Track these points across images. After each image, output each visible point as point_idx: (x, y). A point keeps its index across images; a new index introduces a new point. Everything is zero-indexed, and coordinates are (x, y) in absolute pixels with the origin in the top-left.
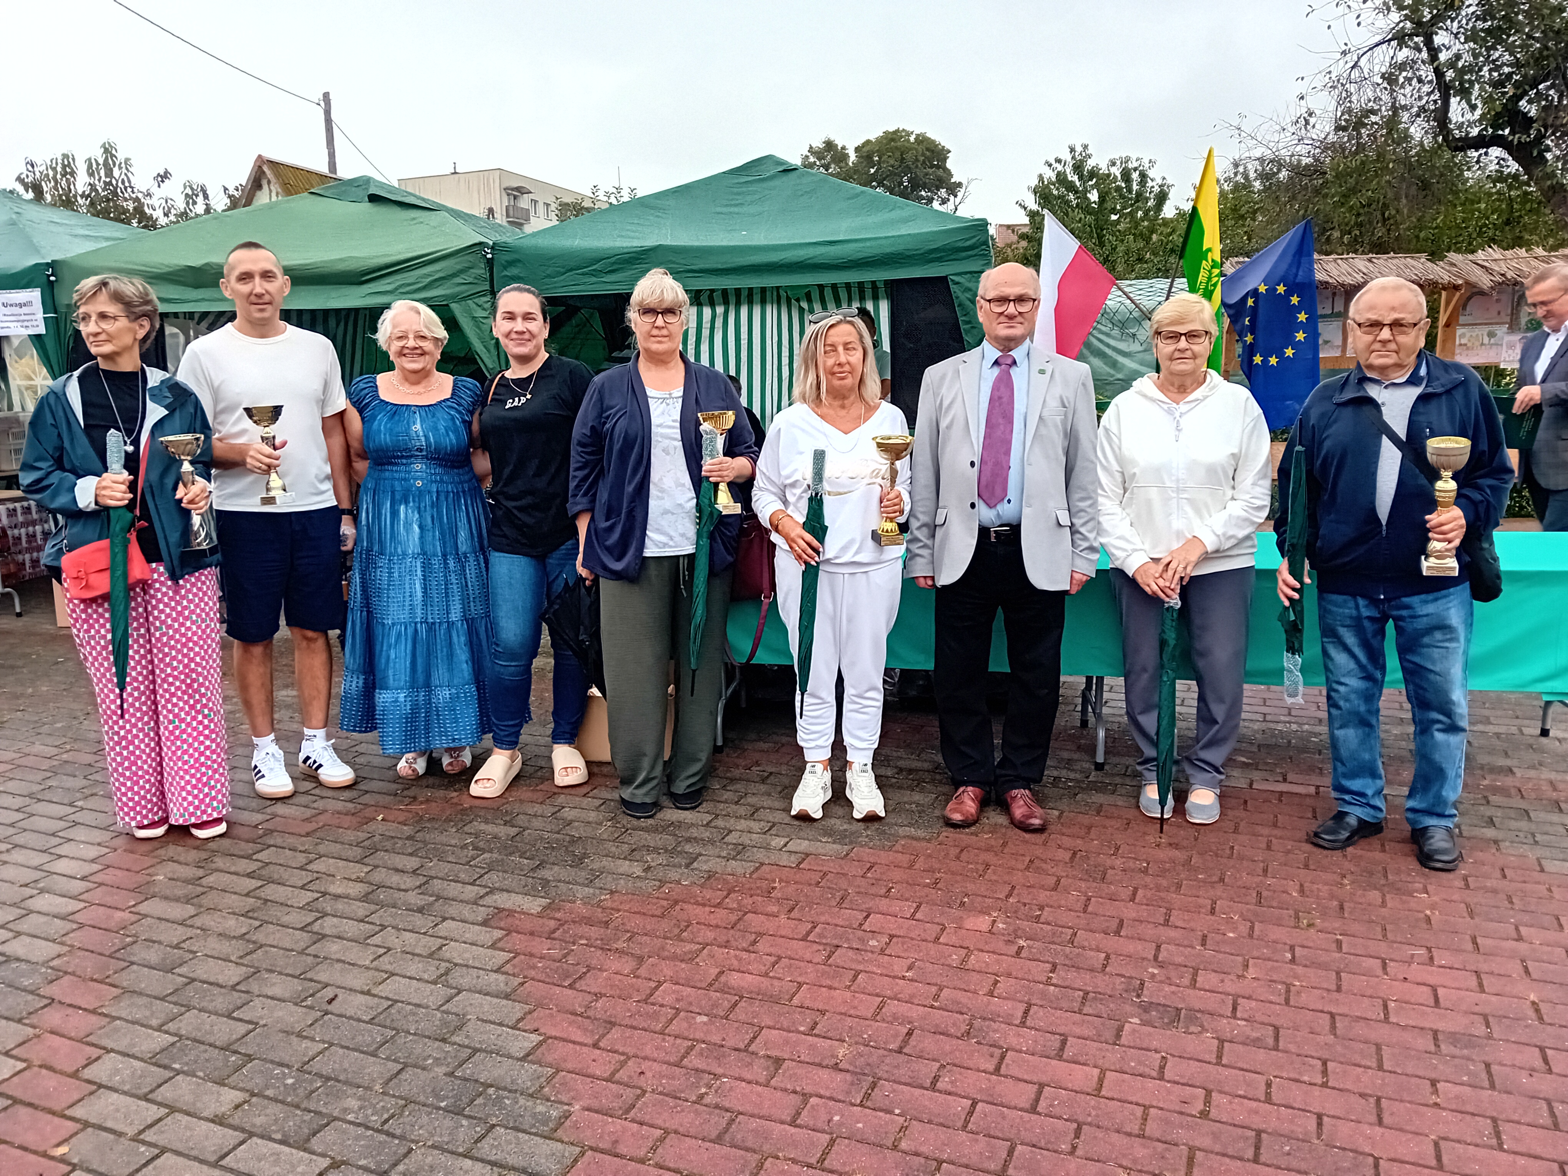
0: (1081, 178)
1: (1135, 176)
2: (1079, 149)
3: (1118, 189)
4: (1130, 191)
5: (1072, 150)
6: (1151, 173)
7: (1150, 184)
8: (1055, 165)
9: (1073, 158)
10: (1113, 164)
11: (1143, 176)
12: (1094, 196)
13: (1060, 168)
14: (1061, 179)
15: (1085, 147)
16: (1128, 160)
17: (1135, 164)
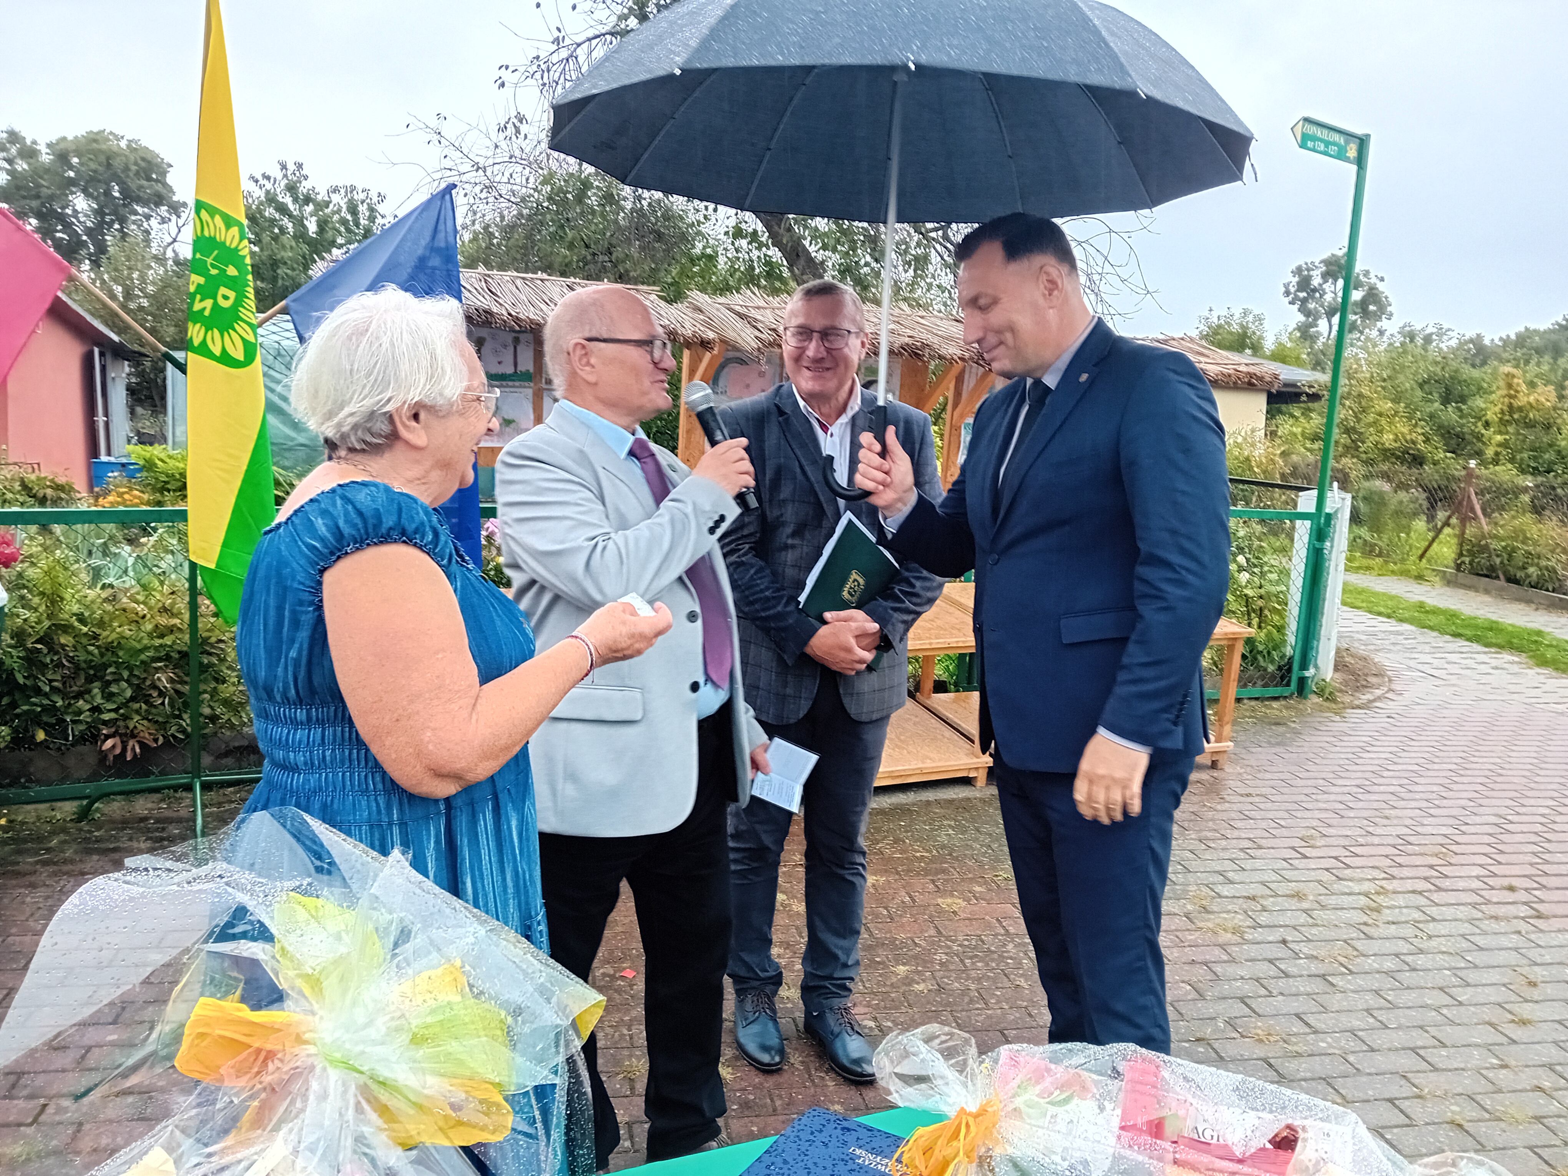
0: (295, 200)
1: (363, 209)
2: (291, 167)
3: (344, 222)
4: (357, 225)
5: (284, 167)
6: (381, 208)
7: (379, 220)
8: (262, 182)
9: (285, 176)
10: (336, 190)
11: (372, 210)
12: (312, 227)
13: (269, 186)
14: (271, 199)
15: (300, 166)
16: (353, 188)
17: (362, 196)
